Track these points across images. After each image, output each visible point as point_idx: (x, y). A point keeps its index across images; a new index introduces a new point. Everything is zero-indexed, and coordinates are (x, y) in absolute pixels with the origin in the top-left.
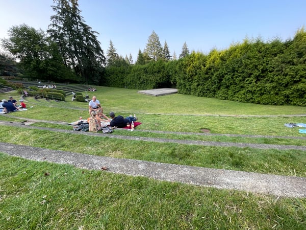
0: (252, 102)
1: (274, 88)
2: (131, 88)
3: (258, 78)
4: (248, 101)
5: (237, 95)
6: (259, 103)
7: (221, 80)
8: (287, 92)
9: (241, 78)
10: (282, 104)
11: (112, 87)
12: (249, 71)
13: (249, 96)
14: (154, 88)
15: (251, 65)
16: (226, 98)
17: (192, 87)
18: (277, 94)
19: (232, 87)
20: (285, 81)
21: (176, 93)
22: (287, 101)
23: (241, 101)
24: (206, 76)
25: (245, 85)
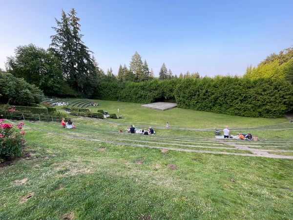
0: (240, 115)
1: (252, 107)
2: (126, 101)
3: (241, 101)
4: (236, 114)
5: (228, 110)
6: (244, 116)
7: (216, 100)
8: (260, 110)
9: (230, 100)
10: (258, 117)
11: (105, 100)
12: (236, 97)
13: (237, 111)
14: (152, 102)
15: (237, 93)
16: (221, 113)
17: (191, 103)
18: (254, 111)
19: (224, 105)
20: (258, 104)
21: (176, 107)
22: (260, 115)
23: (231, 115)
24: (205, 97)
25: (233, 105)
